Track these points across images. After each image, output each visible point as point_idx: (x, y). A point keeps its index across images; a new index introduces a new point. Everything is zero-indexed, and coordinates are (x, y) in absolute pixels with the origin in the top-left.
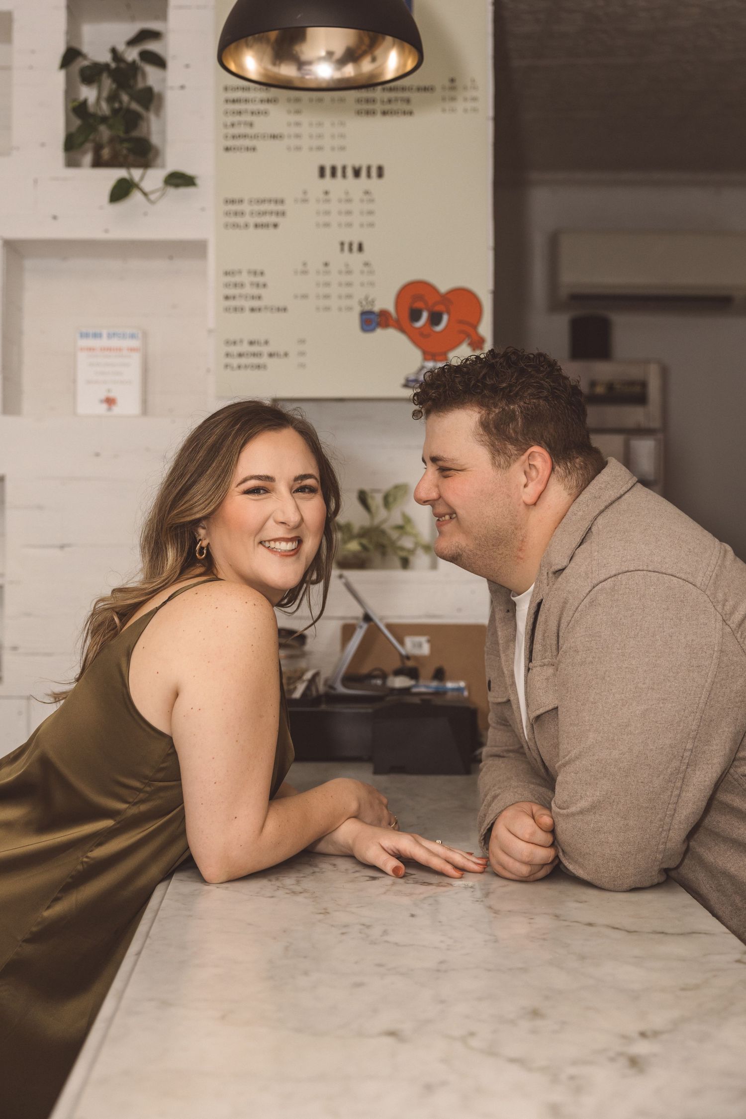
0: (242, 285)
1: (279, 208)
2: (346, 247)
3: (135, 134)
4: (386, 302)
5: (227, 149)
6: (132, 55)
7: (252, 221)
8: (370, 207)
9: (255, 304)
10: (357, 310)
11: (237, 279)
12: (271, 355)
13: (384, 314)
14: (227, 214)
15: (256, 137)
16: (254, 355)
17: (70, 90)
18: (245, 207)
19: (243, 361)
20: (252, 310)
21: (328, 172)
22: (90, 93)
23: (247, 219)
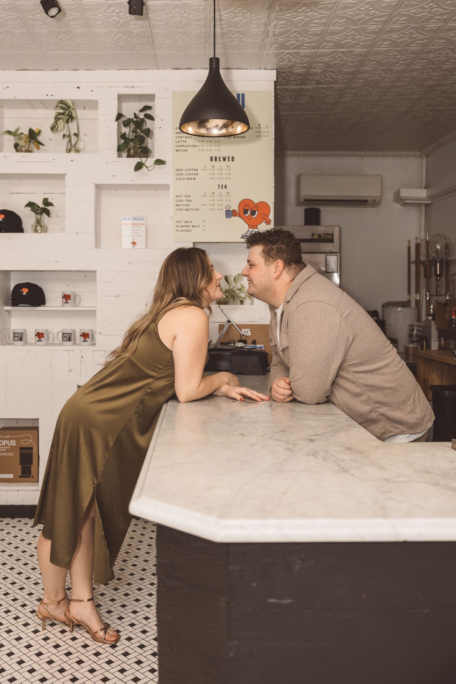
0: (182, 201)
1: (196, 172)
2: (220, 187)
3: (143, 145)
4: (235, 207)
5: (177, 151)
6: (141, 116)
7: (186, 177)
8: (229, 172)
9: (187, 207)
10: (225, 210)
11: (180, 198)
12: (193, 226)
13: (234, 211)
14: (177, 174)
15: (187, 146)
16: (187, 226)
17: (119, 129)
18: (184, 172)
19: (183, 228)
20: (186, 210)
21: (214, 159)
22: (126, 130)
23: (184, 176)
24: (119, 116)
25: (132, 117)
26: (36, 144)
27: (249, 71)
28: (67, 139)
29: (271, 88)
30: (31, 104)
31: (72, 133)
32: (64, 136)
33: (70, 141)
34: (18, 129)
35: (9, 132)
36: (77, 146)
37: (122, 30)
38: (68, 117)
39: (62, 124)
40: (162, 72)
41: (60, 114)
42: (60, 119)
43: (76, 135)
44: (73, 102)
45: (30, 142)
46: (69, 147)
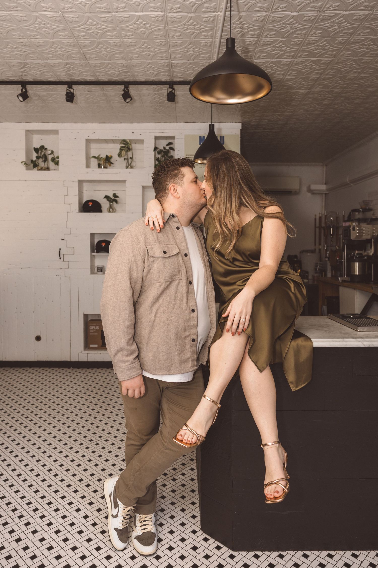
17: (155, 156)
22: (159, 156)
24: (156, 149)
25: (162, 148)
26: (109, 163)
27: (226, 124)
28: (126, 161)
29: (239, 133)
30: (106, 141)
31: (129, 157)
32: (125, 159)
33: (128, 162)
34: (99, 155)
35: (94, 157)
36: (131, 164)
37: (160, 104)
38: (127, 149)
39: (124, 153)
40: (178, 124)
41: (122, 147)
42: (123, 150)
43: (131, 158)
44: (130, 140)
45: (106, 162)
46: (127, 165)
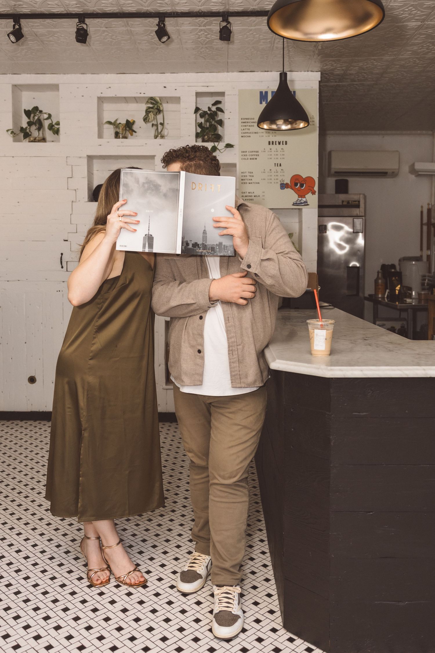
0: (247, 176)
1: (257, 154)
2: (276, 165)
3: (215, 133)
4: (288, 181)
5: (242, 137)
6: (214, 109)
7: (249, 157)
8: (283, 153)
9: (250, 181)
10: (279, 183)
11: (245, 174)
12: (255, 196)
13: (287, 184)
14: (242, 155)
15: (250, 133)
16: (250, 196)
17: (196, 120)
18: (247, 153)
19: (247, 198)
20: (249, 183)
21: (271, 143)
22: (202, 120)
23: (248, 157)
24: (197, 110)
25: (207, 110)
26: (130, 131)
27: (299, 73)
28: (155, 128)
29: (316, 86)
30: (126, 100)
31: (159, 123)
32: (153, 125)
33: (157, 129)
34: (116, 120)
35: (109, 123)
36: (162, 133)
37: (206, 46)
38: (157, 111)
39: (153, 116)
40: (230, 74)
41: (150, 108)
42: (150, 112)
43: (161, 124)
44: (161, 98)
45: (126, 130)
46: (157, 134)
